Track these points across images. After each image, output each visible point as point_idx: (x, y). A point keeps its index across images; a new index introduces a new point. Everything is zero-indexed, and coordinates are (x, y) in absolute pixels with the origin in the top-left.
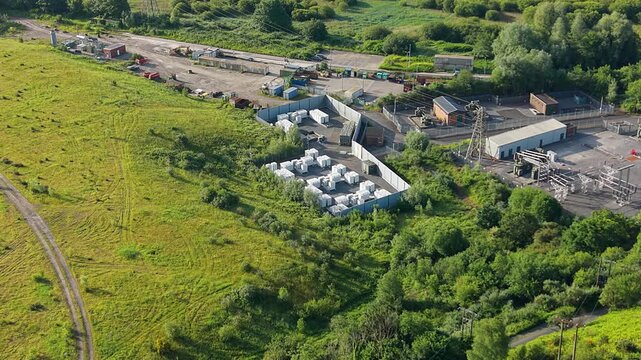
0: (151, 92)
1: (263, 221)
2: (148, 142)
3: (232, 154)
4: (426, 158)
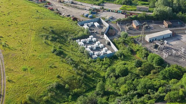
0: (48, 14)
1: (68, 61)
2: (41, 31)
3: (67, 36)
4: (126, 41)
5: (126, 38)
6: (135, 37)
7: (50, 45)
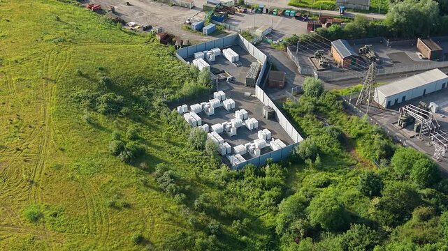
0: (89, 26)
1: (162, 181)
2: (74, 83)
3: (149, 94)
4: (320, 105)
5: (318, 96)
6: (344, 91)
7: (103, 129)
